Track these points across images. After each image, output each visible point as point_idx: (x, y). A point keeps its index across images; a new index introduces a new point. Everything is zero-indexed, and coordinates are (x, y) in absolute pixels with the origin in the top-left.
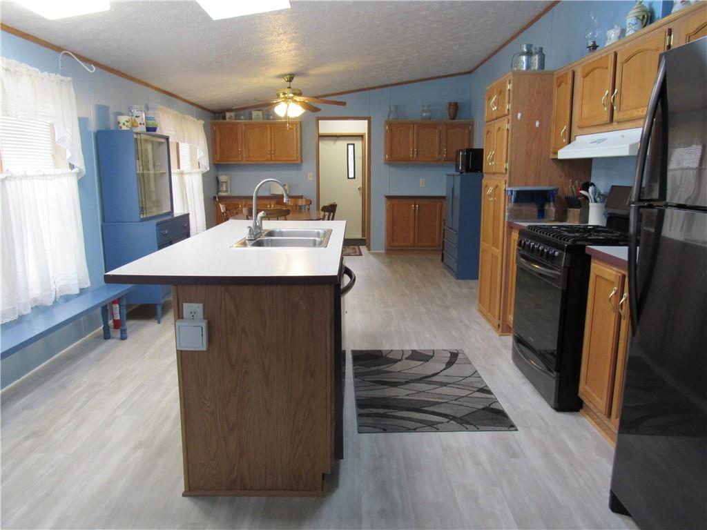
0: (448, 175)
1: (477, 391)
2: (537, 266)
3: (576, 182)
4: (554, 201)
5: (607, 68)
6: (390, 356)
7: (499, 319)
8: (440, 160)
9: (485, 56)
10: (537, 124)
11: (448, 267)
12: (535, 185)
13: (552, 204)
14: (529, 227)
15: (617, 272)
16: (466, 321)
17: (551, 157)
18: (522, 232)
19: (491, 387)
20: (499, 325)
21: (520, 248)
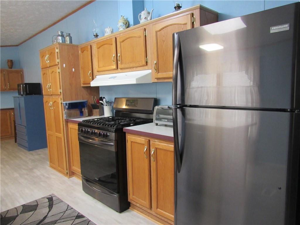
0: (14, 97)
1: (76, 219)
2: (90, 140)
3: (95, 97)
4: (87, 107)
5: (112, 44)
6: (8, 216)
7: (67, 170)
8: (6, 89)
9: (27, 38)
10: (73, 70)
11: (20, 145)
12: (76, 100)
13: (86, 108)
14: (84, 121)
15: (145, 139)
16: (46, 175)
17: (82, 86)
18: (80, 124)
19: (82, 213)
20: (67, 173)
21: (80, 133)
